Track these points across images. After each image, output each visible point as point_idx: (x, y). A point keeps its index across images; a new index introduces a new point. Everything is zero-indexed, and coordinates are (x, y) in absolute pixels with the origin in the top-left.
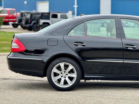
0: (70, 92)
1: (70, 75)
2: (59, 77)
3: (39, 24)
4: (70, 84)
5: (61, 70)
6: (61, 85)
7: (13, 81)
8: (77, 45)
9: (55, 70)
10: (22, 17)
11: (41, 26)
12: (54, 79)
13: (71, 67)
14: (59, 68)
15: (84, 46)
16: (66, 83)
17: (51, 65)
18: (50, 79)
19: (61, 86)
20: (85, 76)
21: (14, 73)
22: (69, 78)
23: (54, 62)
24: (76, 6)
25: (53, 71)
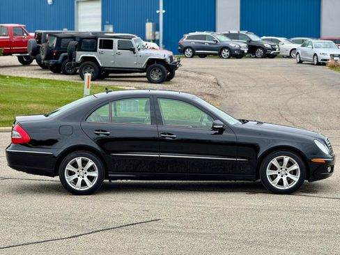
0: (90, 197)
1: (89, 174)
2: (75, 176)
3: (75, 60)
4: (90, 185)
5: (77, 168)
6: (78, 187)
7: (15, 181)
8: (98, 134)
9: (69, 167)
10: (39, 42)
11: (78, 64)
12: (69, 179)
13: (90, 163)
14: (75, 165)
15: (108, 135)
16: (84, 184)
17: (64, 161)
18: (63, 179)
19: (77, 189)
20: (110, 175)
21: (15, 171)
22: (89, 177)
23: (68, 157)
24: (161, 11)
25: (67, 168)
